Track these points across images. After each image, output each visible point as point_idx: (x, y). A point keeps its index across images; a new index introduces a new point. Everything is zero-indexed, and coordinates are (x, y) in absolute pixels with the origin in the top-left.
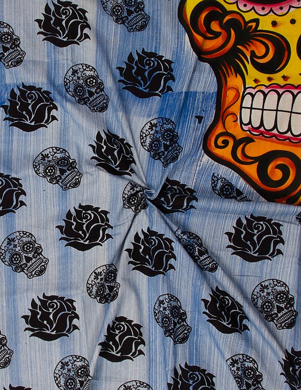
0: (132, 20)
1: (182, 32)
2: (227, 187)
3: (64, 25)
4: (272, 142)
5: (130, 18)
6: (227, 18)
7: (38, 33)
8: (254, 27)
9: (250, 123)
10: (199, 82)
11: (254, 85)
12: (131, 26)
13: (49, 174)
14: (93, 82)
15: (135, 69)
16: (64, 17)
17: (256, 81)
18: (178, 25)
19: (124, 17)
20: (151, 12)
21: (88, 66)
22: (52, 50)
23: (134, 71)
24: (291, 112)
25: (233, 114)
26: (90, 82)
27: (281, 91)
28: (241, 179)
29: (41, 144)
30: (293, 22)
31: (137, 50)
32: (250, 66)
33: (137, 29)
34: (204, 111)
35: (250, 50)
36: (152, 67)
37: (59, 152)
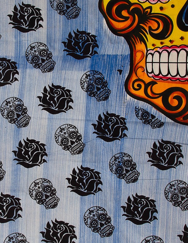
0: (69, 12)
1: (101, 17)
2: (145, 114)
3: (26, 19)
4: (169, 82)
5: (68, 11)
6: (132, 7)
7: (9, 23)
8: (149, 12)
9: (152, 72)
10: (118, 49)
11: (153, 48)
12: (69, 16)
13: (10, 117)
14: (45, 53)
15: (73, 42)
16: (26, 14)
17: (153, 45)
18: (99, 13)
19: (64, 10)
20: (81, 6)
21: (41, 44)
22: (18, 34)
23: (73, 43)
24: (177, 63)
25: (141, 67)
26: (42, 53)
27: (169, 50)
28: (153, 108)
29: (6, 95)
30: (173, 6)
31: (73, 31)
32: (149, 36)
33: (73, 17)
34: (123, 66)
35: (148, 26)
36: (84, 40)
37: (17, 100)
